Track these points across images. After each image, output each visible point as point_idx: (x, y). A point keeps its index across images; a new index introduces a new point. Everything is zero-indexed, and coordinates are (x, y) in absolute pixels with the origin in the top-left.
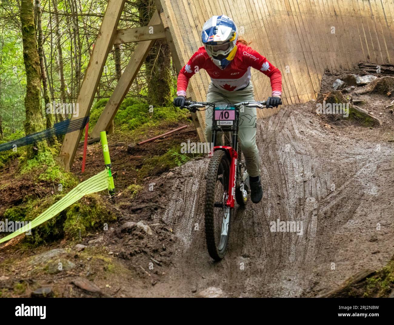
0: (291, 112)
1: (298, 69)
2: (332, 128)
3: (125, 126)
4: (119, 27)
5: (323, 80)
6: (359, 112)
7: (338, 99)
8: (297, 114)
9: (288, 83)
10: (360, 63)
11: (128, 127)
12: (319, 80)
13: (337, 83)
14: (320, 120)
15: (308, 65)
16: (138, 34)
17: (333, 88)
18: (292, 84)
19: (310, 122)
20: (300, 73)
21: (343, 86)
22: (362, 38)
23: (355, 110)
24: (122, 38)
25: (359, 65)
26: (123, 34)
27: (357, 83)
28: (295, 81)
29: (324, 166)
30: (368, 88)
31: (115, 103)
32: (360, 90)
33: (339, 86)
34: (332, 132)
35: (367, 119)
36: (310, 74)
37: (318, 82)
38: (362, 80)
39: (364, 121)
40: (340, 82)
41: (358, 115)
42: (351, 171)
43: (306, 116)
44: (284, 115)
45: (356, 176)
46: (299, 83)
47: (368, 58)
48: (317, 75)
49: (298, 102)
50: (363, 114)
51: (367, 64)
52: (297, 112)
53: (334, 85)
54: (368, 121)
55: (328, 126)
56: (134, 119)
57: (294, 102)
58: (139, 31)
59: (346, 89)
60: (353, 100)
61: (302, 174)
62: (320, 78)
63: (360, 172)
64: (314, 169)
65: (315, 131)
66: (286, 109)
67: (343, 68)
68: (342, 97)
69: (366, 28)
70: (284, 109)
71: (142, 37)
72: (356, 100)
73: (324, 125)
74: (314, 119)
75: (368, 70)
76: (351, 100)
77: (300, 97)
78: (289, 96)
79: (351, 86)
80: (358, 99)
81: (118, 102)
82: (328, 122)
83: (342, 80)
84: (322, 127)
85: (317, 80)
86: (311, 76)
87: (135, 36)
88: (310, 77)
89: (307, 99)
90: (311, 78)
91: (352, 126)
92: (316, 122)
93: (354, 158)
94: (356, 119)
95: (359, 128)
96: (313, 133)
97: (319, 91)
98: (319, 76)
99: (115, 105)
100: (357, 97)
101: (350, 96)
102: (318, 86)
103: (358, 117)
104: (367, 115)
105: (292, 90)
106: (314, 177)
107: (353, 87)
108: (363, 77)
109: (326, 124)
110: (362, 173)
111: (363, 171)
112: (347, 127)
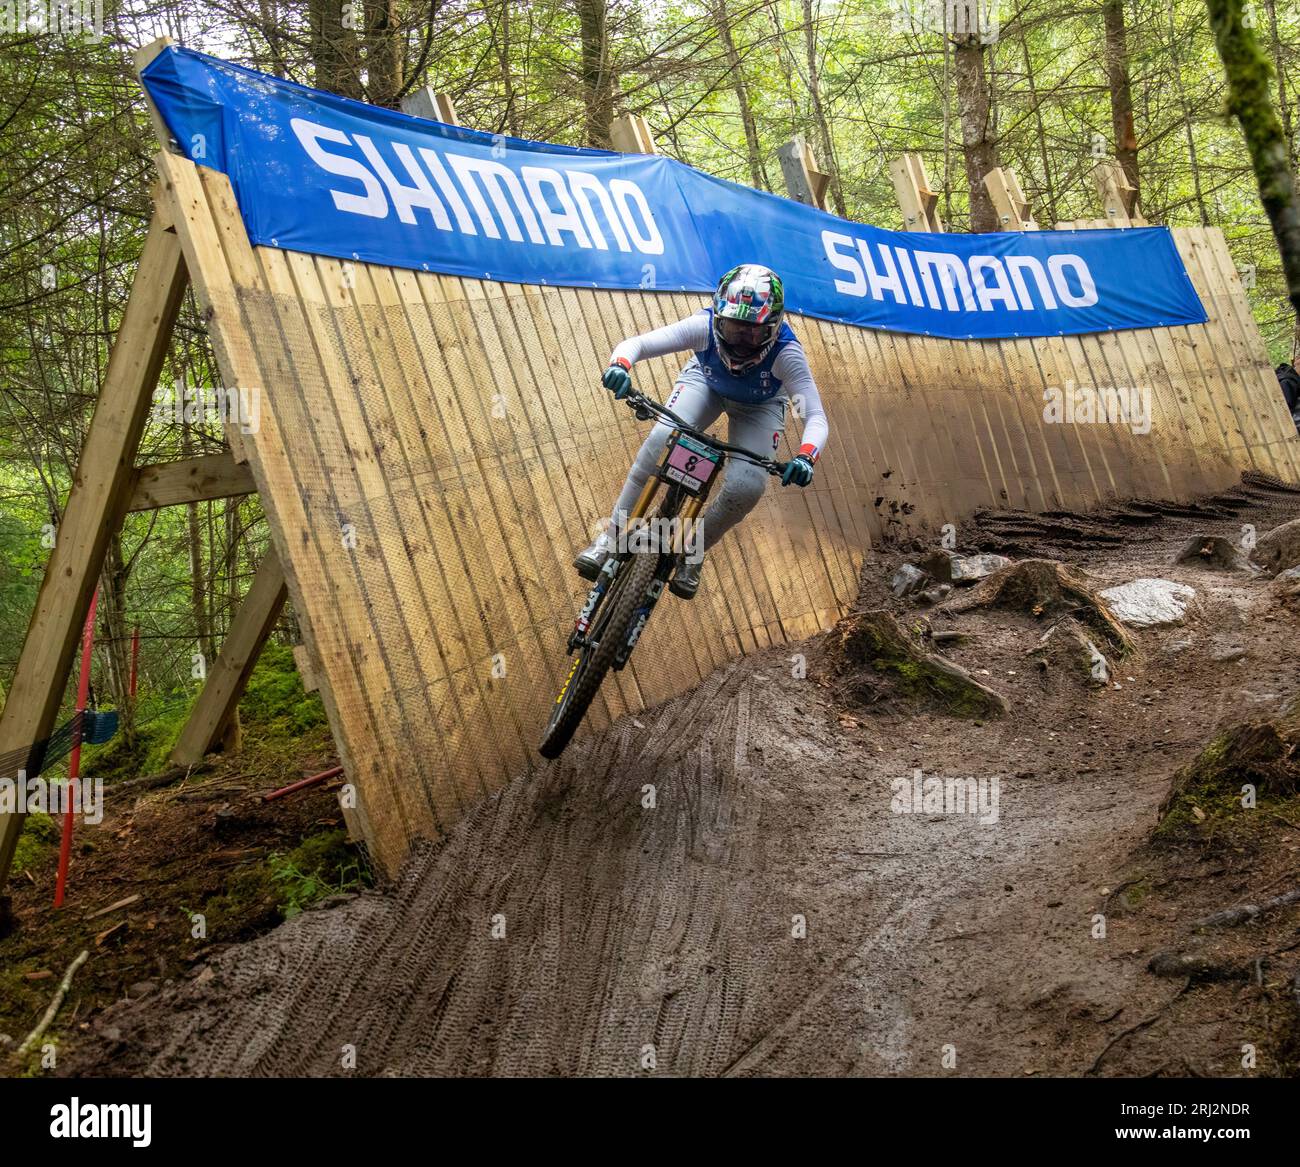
0: (745, 678)
1: (785, 544)
2: (861, 725)
3: (279, 724)
4: (139, 463)
5: (867, 567)
6: (944, 674)
7: (882, 635)
8: (760, 686)
9: (746, 589)
10: (979, 511)
11: (288, 727)
12: (854, 569)
13: (903, 574)
14: (828, 701)
15: (819, 527)
16: (197, 480)
17: (892, 589)
18: (761, 588)
19: (797, 710)
20: (789, 555)
21: (919, 584)
22: (983, 444)
23: (933, 666)
24: (151, 492)
25: (977, 517)
26: (156, 480)
27: (954, 576)
28: (773, 580)
29: (760, 916)
30: (981, 594)
31: (237, 662)
32: (959, 601)
33: (910, 584)
34: (859, 743)
35: (967, 694)
36: (826, 552)
37: (848, 573)
38: (966, 568)
39: (959, 702)
40: (911, 571)
41: (942, 683)
42: (843, 940)
43: (786, 690)
44: (720, 689)
45: (855, 962)
46: (787, 584)
47: (1003, 495)
48: (849, 553)
49: (778, 639)
50: (955, 679)
51: (999, 514)
52: (761, 678)
53: (896, 581)
54: (969, 701)
55: (850, 721)
56: (308, 701)
57: (762, 643)
58: (200, 470)
59: (927, 594)
60: (935, 634)
61: (670, 960)
62: (858, 560)
63: (871, 945)
64: (720, 935)
65: (805, 744)
66: (732, 668)
67: (930, 529)
68: (895, 630)
69: (994, 418)
70: (724, 671)
71: (209, 487)
72: (942, 633)
73: (840, 719)
74: (812, 698)
75: (1003, 529)
76: (928, 634)
77: (786, 624)
78: (746, 626)
79: (941, 583)
80: (948, 628)
81: (244, 661)
82: (851, 708)
83: (918, 565)
84: (833, 724)
85: (848, 567)
86: (828, 558)
87: (189, 486)
88: (824, 561)
89: (813, 625)
90: (828, 563)
91: (925, 717)
92: (816, 707)
93: (872, 872)
94: (937, 695)
95: (945, 722)
96: (796, 751)
97: (854, 598)
98: (853, 555)
99: (236, 667)
100: (948, 623)
101: (924, 622)
102: (850, 584)
103: (942, 688)
104: (968, 682)
105: (760, 605)
106: (710, 970)
107: (944, 587)
108: (971, 559)
109: (845, 716)
110: (876, 950)
111: (885, 938)
112: (910, 719)
